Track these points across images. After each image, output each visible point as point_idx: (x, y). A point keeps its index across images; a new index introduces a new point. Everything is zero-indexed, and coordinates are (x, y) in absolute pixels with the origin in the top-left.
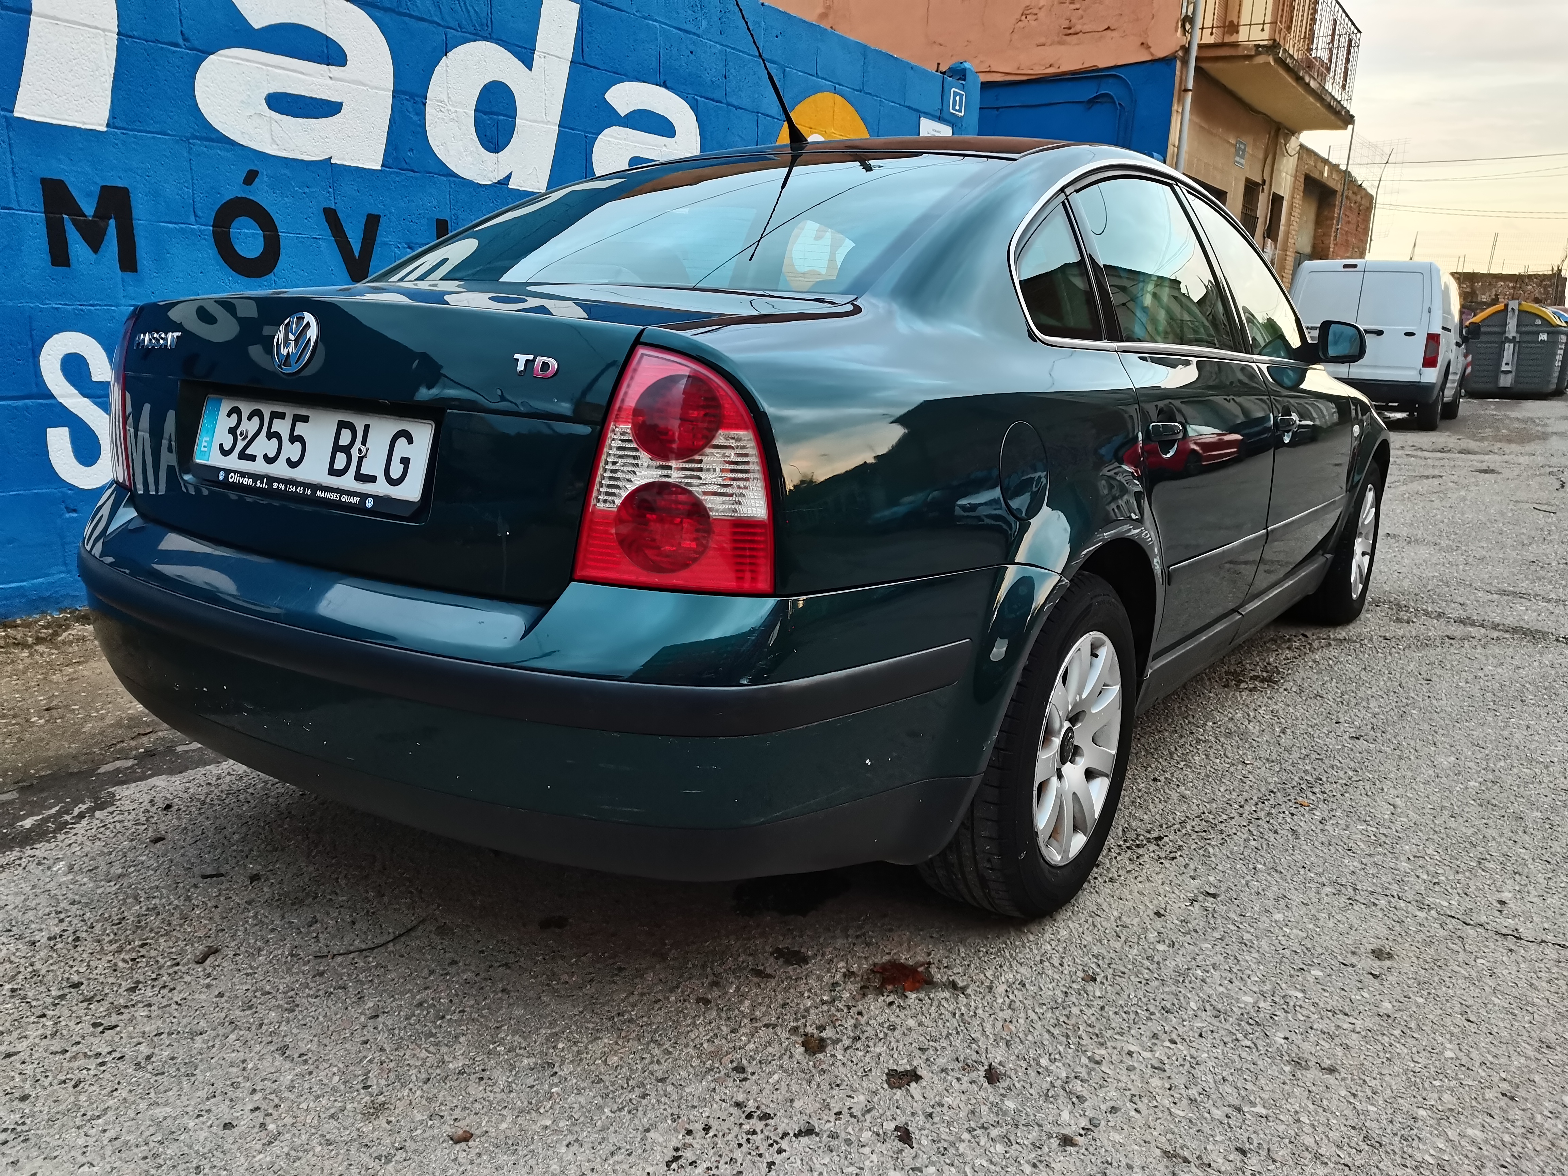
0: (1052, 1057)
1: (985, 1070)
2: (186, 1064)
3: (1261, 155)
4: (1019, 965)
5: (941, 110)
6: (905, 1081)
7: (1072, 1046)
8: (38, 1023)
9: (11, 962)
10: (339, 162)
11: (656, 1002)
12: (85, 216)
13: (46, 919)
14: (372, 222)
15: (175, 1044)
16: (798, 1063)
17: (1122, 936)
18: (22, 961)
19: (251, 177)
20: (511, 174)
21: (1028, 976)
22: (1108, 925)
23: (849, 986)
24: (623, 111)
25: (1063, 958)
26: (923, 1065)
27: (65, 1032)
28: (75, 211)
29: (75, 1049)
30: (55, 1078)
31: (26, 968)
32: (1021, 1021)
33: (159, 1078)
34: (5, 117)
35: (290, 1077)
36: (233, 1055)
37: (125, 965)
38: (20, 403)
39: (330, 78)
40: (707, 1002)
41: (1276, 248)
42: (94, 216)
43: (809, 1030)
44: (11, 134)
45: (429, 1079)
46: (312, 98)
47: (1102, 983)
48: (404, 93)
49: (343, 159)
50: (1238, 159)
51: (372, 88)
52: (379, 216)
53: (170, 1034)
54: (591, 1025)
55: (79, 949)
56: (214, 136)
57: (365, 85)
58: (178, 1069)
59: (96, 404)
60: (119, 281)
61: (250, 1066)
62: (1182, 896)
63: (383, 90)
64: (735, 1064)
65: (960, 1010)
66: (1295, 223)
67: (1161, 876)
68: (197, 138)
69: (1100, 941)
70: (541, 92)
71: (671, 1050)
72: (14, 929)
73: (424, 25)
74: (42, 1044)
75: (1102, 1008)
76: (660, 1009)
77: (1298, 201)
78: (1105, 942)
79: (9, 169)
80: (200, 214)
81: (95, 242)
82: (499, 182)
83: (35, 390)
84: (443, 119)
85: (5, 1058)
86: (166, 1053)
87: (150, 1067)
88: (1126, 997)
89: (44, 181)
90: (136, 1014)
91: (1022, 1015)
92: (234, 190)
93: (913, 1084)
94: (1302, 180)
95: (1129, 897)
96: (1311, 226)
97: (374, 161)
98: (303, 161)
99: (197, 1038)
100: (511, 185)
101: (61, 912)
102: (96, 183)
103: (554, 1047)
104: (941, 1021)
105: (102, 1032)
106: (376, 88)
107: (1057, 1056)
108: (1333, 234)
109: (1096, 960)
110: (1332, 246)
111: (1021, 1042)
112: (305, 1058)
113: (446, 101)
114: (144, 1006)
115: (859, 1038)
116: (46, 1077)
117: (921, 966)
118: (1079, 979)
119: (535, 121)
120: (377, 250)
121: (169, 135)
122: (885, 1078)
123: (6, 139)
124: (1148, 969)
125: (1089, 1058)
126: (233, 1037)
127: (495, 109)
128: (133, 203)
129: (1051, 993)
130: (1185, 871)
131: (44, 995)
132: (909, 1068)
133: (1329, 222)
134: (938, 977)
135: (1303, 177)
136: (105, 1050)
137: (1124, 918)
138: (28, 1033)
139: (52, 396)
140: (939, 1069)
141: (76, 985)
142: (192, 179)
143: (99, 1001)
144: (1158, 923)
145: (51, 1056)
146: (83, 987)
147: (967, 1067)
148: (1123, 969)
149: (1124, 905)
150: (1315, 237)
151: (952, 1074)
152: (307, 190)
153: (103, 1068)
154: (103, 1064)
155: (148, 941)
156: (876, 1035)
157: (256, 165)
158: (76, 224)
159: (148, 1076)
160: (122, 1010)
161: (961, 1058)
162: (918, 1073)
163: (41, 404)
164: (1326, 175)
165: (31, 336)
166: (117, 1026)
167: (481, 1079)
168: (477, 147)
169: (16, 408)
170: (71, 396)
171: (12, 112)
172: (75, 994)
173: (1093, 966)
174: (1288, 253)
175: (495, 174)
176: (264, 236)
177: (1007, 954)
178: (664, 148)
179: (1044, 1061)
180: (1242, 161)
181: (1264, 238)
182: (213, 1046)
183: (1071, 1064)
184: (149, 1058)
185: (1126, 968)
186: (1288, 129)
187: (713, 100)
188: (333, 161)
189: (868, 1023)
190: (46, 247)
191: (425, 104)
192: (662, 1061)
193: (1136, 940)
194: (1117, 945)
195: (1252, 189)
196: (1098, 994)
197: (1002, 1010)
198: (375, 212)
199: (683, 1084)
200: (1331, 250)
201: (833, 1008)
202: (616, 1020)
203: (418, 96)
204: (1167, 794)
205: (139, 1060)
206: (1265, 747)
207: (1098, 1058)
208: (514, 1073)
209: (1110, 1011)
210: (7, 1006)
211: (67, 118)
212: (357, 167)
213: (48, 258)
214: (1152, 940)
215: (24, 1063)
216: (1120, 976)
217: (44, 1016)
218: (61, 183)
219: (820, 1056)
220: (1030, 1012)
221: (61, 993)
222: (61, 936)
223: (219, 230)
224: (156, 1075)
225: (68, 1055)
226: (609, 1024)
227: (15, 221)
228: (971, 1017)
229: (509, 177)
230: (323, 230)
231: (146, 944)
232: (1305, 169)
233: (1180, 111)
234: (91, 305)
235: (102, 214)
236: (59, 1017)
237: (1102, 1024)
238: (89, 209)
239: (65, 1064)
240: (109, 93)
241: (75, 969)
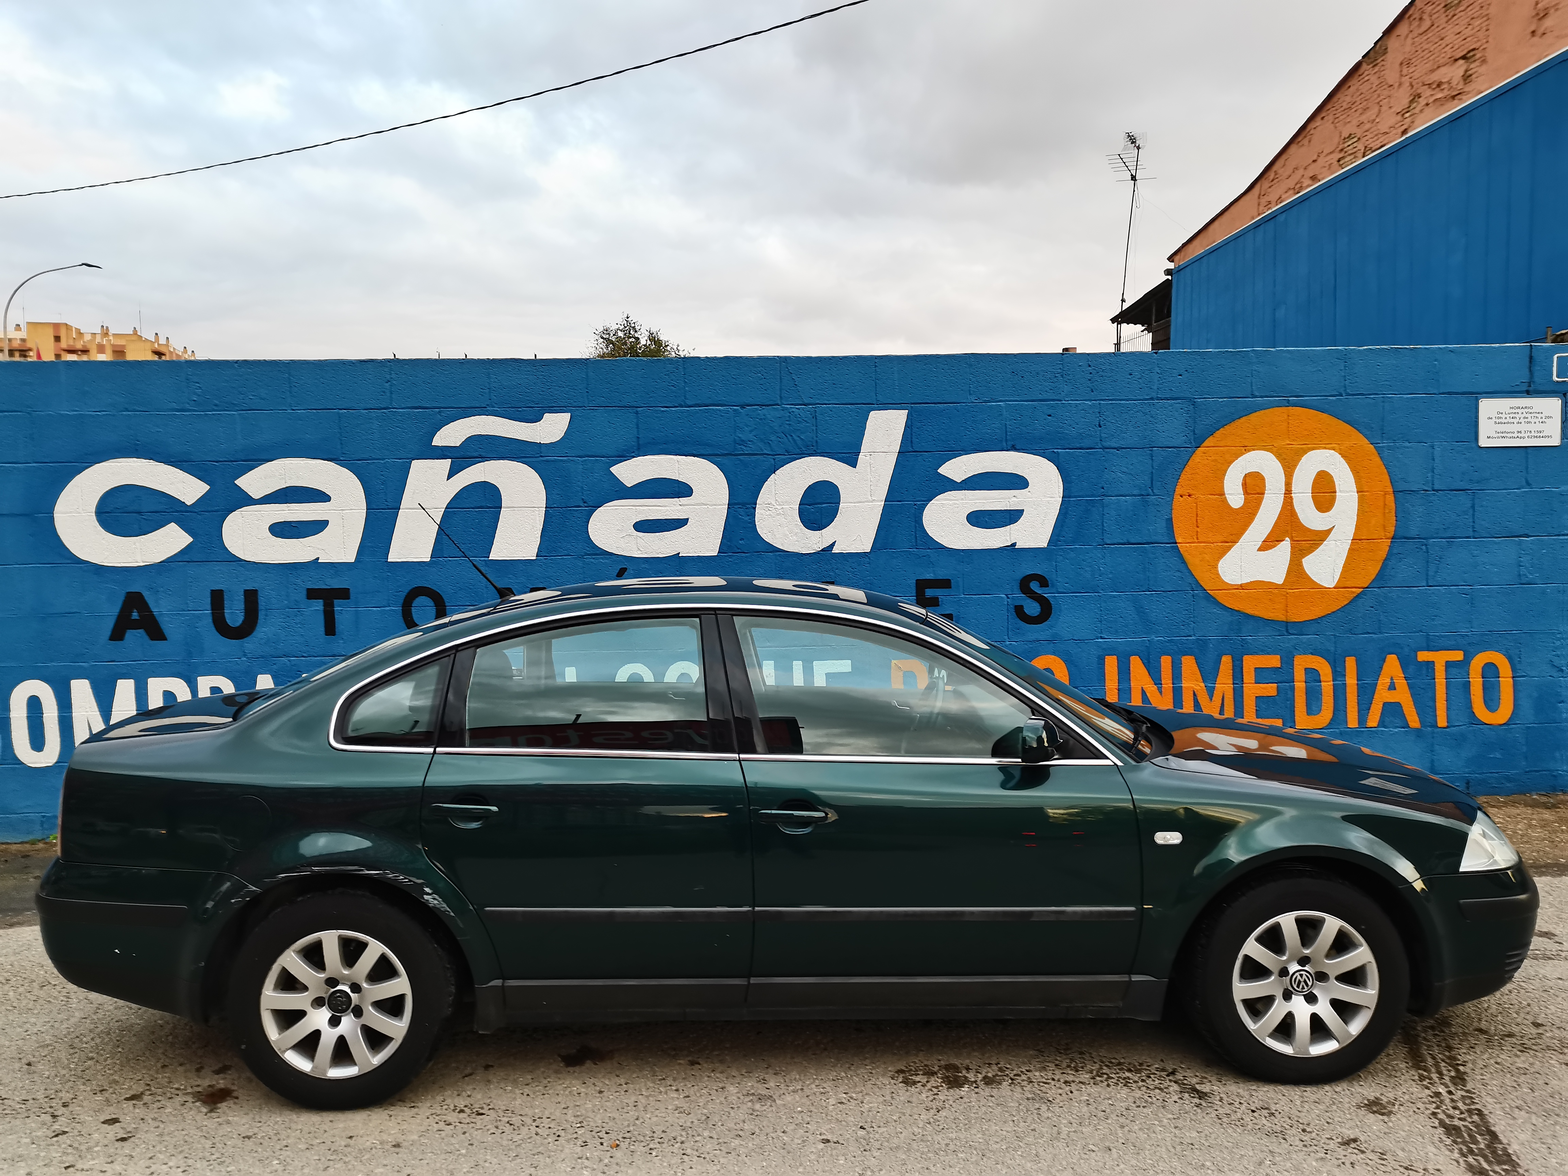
5: (1530, 383)
10: (684, 555)
19: (621, 572)
24: (959, 478)
34: (485, 560)
39: (679, 505)
44: (488, 568)
46: (667, 520)
48: (738, 503)
49: (689, 552)
51: (712, 505)
56: (598, 552)
57: (706, 504)
63: (721, 504)
68: (588, 555)
70: (867, 480)
73: (754, 458)
82: (822, 550)
84: (770, 515)
97: (712, 551)
98: (656, 558)
100: (836, 550)
106: (715, 505)
113: (774, 502)
119: (860, 502)
121: (571, 556)
127: (819, 500)
157: (625, 565)
168: (801, 529)
171: (488, 557)
175: (819, 545)
178: (1012, 499)
187: (1081, 448)
188: (679, 555)
191: (755, 508)
203: (749, 504)
211: (516, 556)
212: (697, 556)
229: (833, 544)
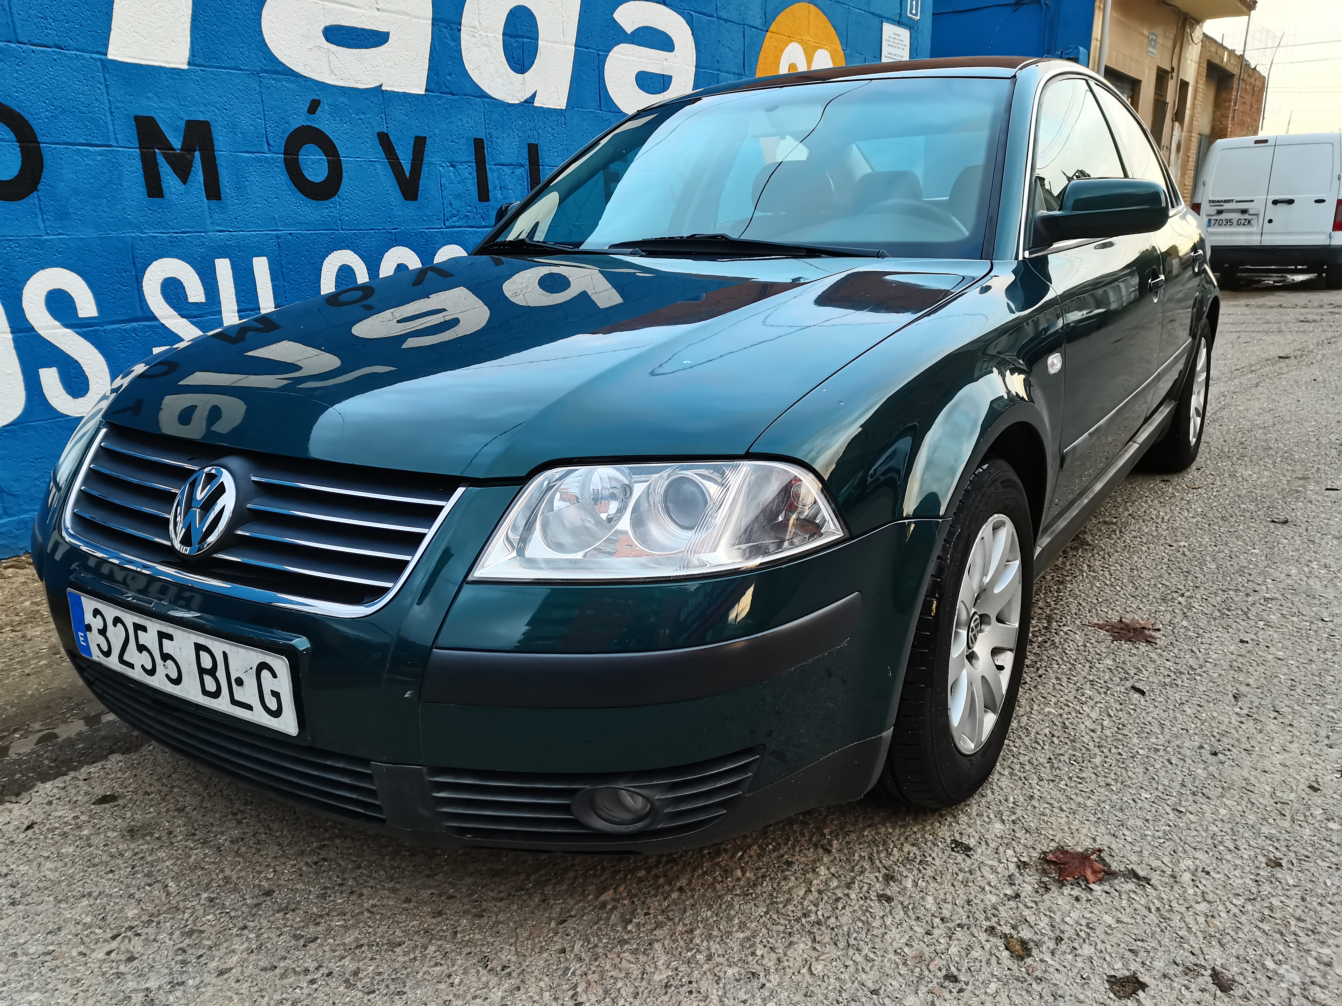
0: (1276, 958)
1: (1211, 976)
2: (393, 979)
3: (1170, 44)
4: (1193, 851)
5: (901, 15)
6: (1128, 989)
7: (1290, 944)
8: (241, 935)
9: (203, 868)
10: (388, 89)
11: (838, 900)
12: (173, 149)
13: (225, 822)
14: (420, 143)
15: (378, 957)
16: (1009, 969)
17: (1286, 814)
18: (212, 867)
19: (314, 106)
20: (536, 92)
21: (1208, 862)
22: (1266, 803)
23: (1028, 879)
24: (629, 29)
25: (1235, 840)
26: (1142, 970)
27: (269, 946)
28: (166, 146)
29: (282, 964)
30: (271, 998)
31: (217, 875)
32: (1223, 914)
33: (372, 996)
34: (101, 60)
35: (500, 994)
36: (438, 969)
37: (310, 869)
38: (128, 326)
39: (378, 9)
40: (889, 899)
41: (1182, 131)
42: (181, 150)
43: (1007, 930)
44: (106, 75)
45: (638, 994)
46: (363, 29)
47: (1289, 869)
48: (442, 20)
49: (392, 86)
50: (1150, 49)
51: (415, 18)
52: (425, 138)
53: (370, 946)
54: (781, 928)
55: (262, 853)
56: (279, 69)
57: (408, 15)
58: (387, 986)
59: (193, 323)
60: (206, 207)
61: (457, 981)
62: (1328, 767)
63: (424, 18)
64: (944, 972)
65: (1154, 903)
66: (1198, 107)
67: (1295, 745)
68: (266, 71)
69: (1265, 819)
70: (559, 14)
71: (872, 956)
72: (198, 832)
74: (251, 959)
75: (1303, 899)
76: (844, 908)
77: (1201, 86)
78: (1271, 821)
79: (107, 109)
80: (271, 143)
81: (183, 174)
82: (526, 101)
83: (140, 313)
84: (476, 44)
85: (218, 975)
86: (371, 968)
87: (359, 985)
88: (1322, 885)
89: (137, 119)
90: (333, 924)
91: (1221, 908)
92: (300, 119)
93: (1140, 993)
94: (1205, 66)
95: (1273, 770)
96: (1210, 108)
97: (418, 86)
98: (358, 89)
99: (398, 950)
100: (536, 104)
101: (237, 814)
102: (182, 119)
103: (753, 954)
104: (1138, 917)
105: (304, 946)
106: (418, 17)
107: (1281, 957)
108: (1231, 115)
109: (1271, 842)
110: (1230, 126)
111: (1235, 940)
112: (508, 970)
113: (478, 26)
114: (338, 915)
115: (1062, 939)
116: (263, 997)
117: (1093, 853)
118: (1264, 865)
119: (555, 42)
120: (425, 169)
121: (241, 70)
122: (1107, 986)
123: (103, 81)
124: (1331, 851)
125: (1316, 959)
126: (432, 948)
127: (520, 33)
128: (214, 136)
129: (1240, 881)
130: (1318, 739)
131: (240, 904)
132: (1128, 974)
133: (1227, 104)
134: (1114, 866)
135: (1206, 63)
136: (312, 965)
137: (1279, 794)
138: (234, 947)
139: (155, 318)
140: (1160, 974)
141: (269, 893)
142: (264, 111)
143: (293, 910)
144: (1317, 799)
145: (262, 973)
146: (275, 895)
147: (1191, 971)
148: (1306, 853)
149: (1272, 778)
150: (1214, 120)
151: (1176, 980)
152: (363, 117)
153: (314, 986)
154: (313, 982)
155: (325, 842)
156: (1078, 935)
157: (318, 95)
158: (166, 157)
159: (360, 994)
160: (318, 920)
161: (1179, 961)
162: (1141, 979)
163: (146, 326)
164: (1225, 60)
165: (134, 264)
166: (317, 938)
167: (691, 992)
168: (506, 69)
169: (125, 330)
170: (170, 317)
171: (106, 54)
172: (269, 903)
173: (1271, 848)
174: (1193, 134)
175: (522, 93)
176: (328, 160)
177: (1176, 837)
178: (665, 62)
179: (1270, 964)
180: (1154, 51)
181: (1173, 121)
182: (415, 959)
183: (1300, 966)
184: (356, 973)
185: (1307, 850)
186: (1194, 19)
187: (706, 15)
188: (383, 88)
189: (1063, 920)
190: (143, 180)
191: (460, 30)
192: (867, 969)
193: (1302, 818)
194: (1287, 824)
195: (1162, 76)
196: (1291, 882)
197: (1198, 903)
198: (421, 134)
199: (898, 996)
200: (1229, 129)
201: (1020, 905)
202: (803, 920)
203: (454, 23)
204: (1261, 656)
205: (347, 976)
206: (1335, 603)
207: (1326, 959)
208: (721, 985)
209: (1314, 902)
210: (208, 917)
211: (154, 58)
212: (405, 93)
213: (144, 190)
214: (1319, 818)
215: (238, 981)
216: (1305, 860)
217: (245, 927)
218: (151, 120)
219: (1029, 961)
220: (1230, 906)
221: (256, 901)
222: (242, 839)
223: (289, 157)
224: (369, 993)
225: (277, 971)
226: (798, 926)
227: (115, 158)
228: (1168, 911)
229: (534, 96)
230: (376, 153)
231: (324, 846)
232: (1207, 56)
233: (1102, 6)
234: (183, 232)
235: (188, 147)
236: (260, 929)
237: (1311, 917)
238: (177, 143)
239: (277, 982)
240: (188, 33)
241: (263, 875)
